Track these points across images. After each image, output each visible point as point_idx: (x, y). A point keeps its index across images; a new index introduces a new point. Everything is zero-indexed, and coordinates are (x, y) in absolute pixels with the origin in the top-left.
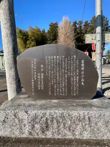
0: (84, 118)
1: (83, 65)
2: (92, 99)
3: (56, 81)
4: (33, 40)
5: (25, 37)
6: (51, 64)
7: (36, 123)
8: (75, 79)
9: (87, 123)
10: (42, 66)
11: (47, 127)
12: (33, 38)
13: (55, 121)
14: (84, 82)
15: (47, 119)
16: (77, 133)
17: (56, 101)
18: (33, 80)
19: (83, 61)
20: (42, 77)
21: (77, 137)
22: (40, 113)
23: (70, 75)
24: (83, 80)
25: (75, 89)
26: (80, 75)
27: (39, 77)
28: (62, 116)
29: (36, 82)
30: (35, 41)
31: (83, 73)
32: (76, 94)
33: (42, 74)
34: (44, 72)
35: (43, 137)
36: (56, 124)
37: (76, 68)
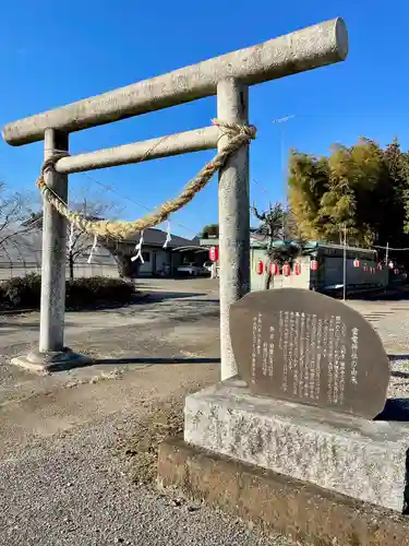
0: (325, 446)
1: (355, 339)
2: (375, 419)
3: (298, 364)
4: (342, 192)
5: (315, 182)
6: (289, 328)
7: (244, 433)
8: (338, 367)
9: (330, 456)
10: (272, 328)
11: (260, 445)
12: (344, 182)
13: (273, 439)
14: (357, 377)
15: (260, 431)
16: (312, 472)
17: (293, 405)
18: (254, 355)
19: (355, 331)
20: (271, 351)
21: (313, 481)
22: (250, 417)
23: (327, 357)
24: (354, 372)
25: (336, 389)
26: (348, 359)
27: (266, 349)
28: (286, 432)
29: (259, 360)
30: (352, 192)
31: (354, 356)
32: (339, 401)
33: (272, 346)
34: (276, 342)
35: (253, 462)
36: (275, 443)
37: (340, 344)
